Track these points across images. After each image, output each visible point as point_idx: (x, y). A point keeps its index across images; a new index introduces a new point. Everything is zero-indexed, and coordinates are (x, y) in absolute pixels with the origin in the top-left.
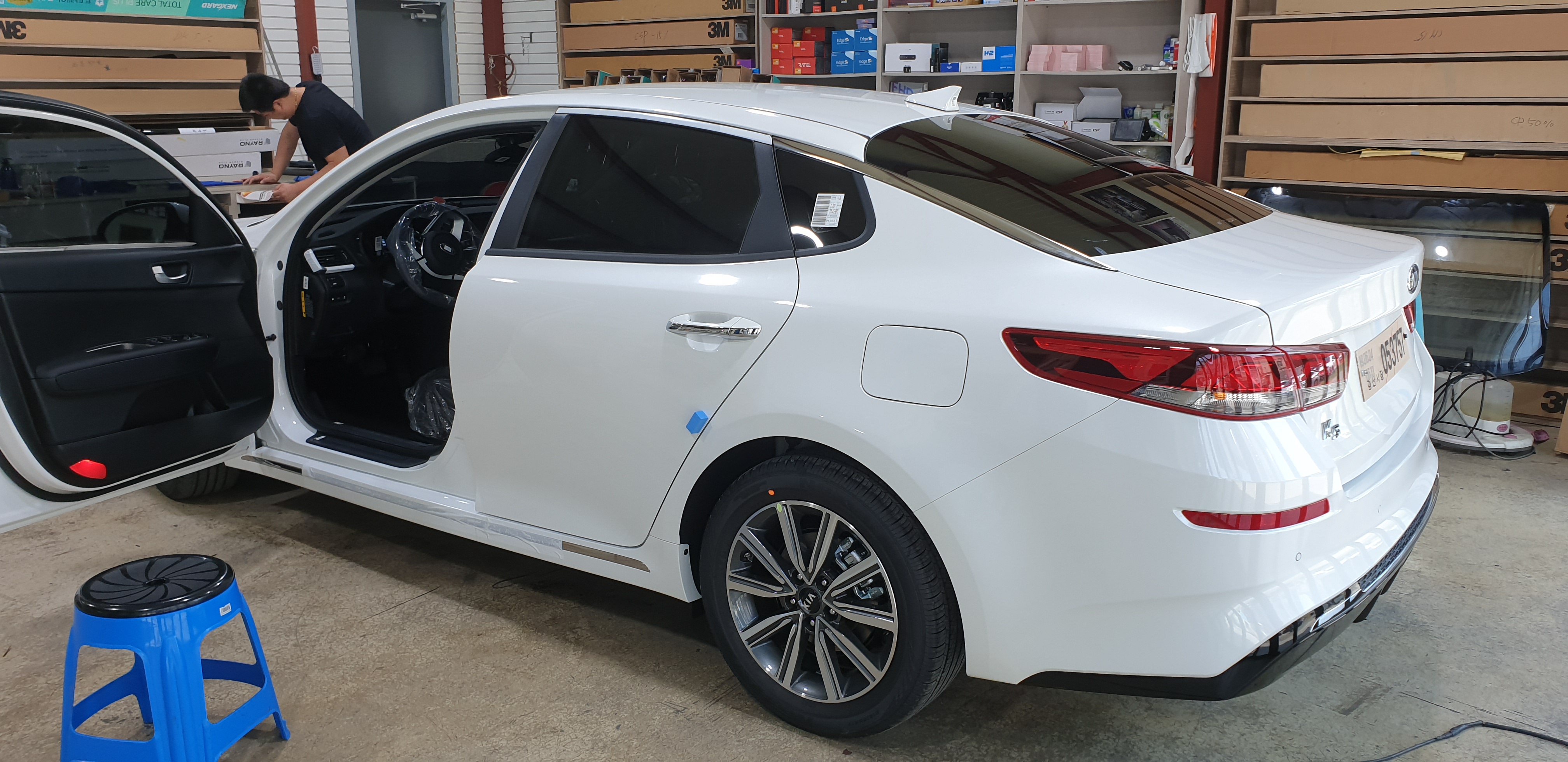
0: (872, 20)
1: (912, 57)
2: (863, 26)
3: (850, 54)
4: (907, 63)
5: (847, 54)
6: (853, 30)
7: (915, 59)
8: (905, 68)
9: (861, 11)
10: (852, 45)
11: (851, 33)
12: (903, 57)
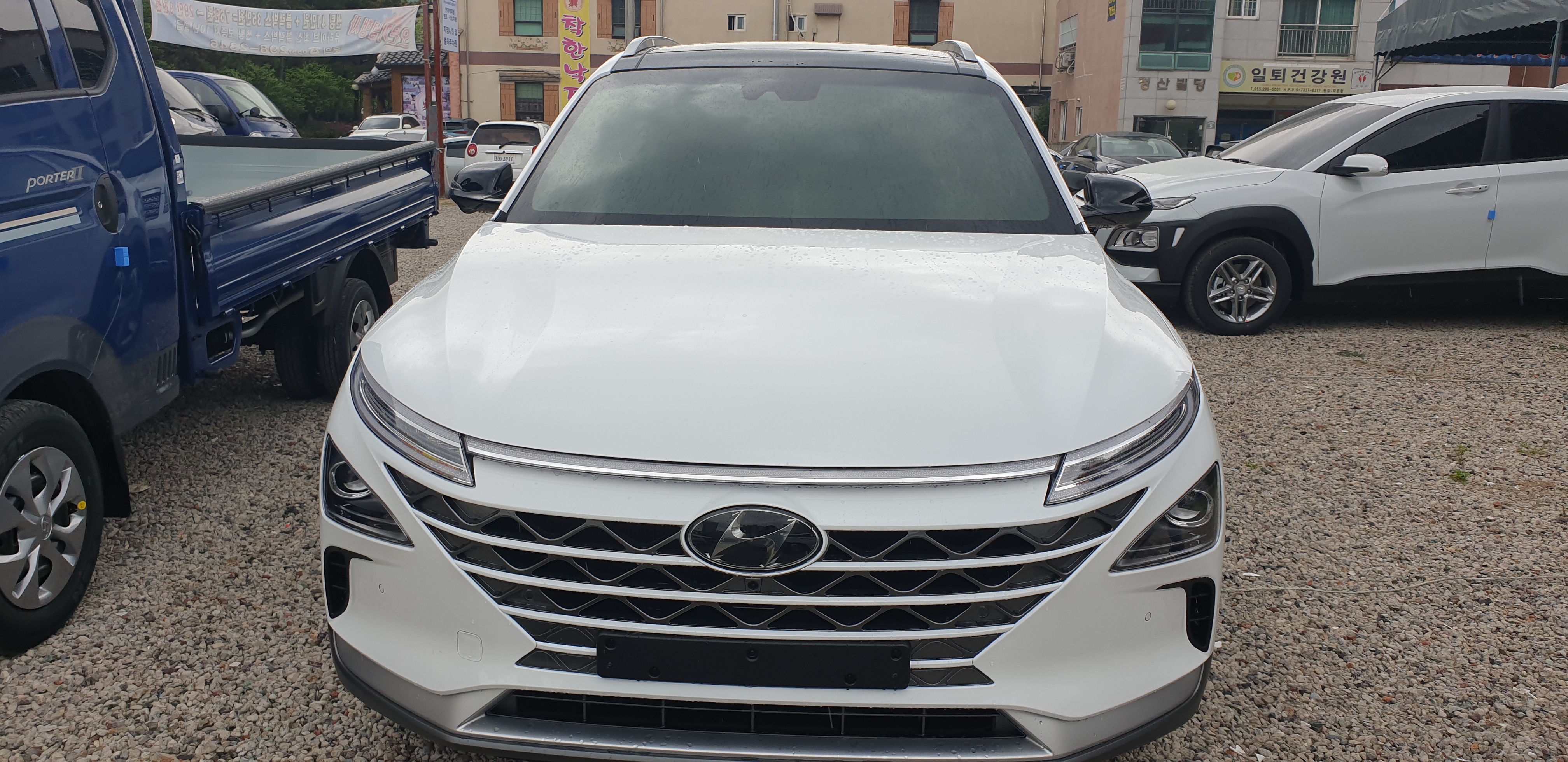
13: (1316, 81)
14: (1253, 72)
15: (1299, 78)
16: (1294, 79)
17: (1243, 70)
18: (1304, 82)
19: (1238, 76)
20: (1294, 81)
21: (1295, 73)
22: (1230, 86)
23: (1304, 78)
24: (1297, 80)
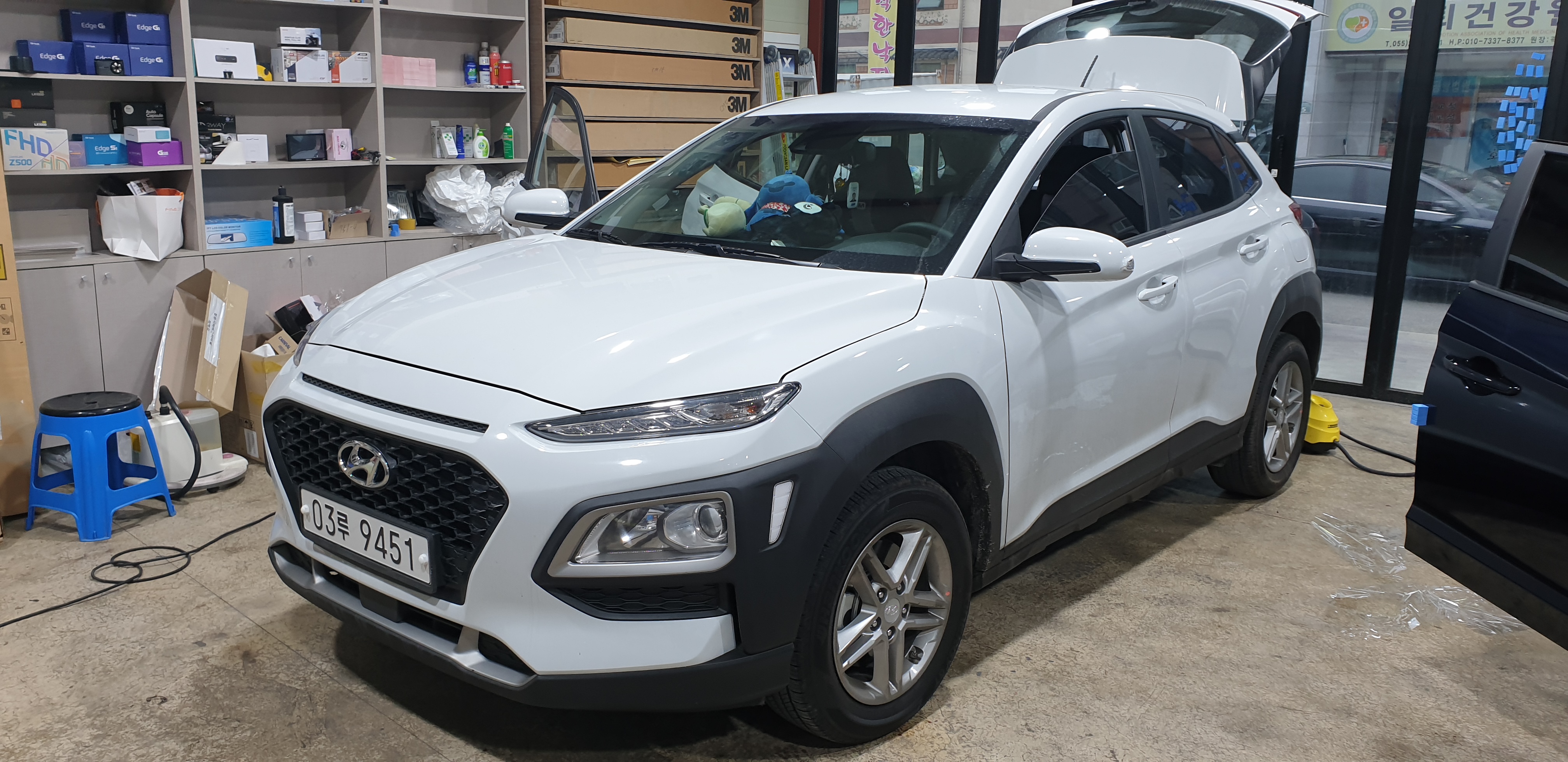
1: (232, 59)
4: (228, 66)
7: (235, 61)
8: (225, 73)
12: (221, 59)
13: (1515, 22)
14: (1391, 14)
15: (1481, 19)
16: (1471, 23)
17: (1373, 12)
18: (1491, 26)
19: (1364, 23)
20: (1471, 25)
21: (1474, 10)
22: (1349, 40)
23: (1491, 18)
24: (1475, 23)
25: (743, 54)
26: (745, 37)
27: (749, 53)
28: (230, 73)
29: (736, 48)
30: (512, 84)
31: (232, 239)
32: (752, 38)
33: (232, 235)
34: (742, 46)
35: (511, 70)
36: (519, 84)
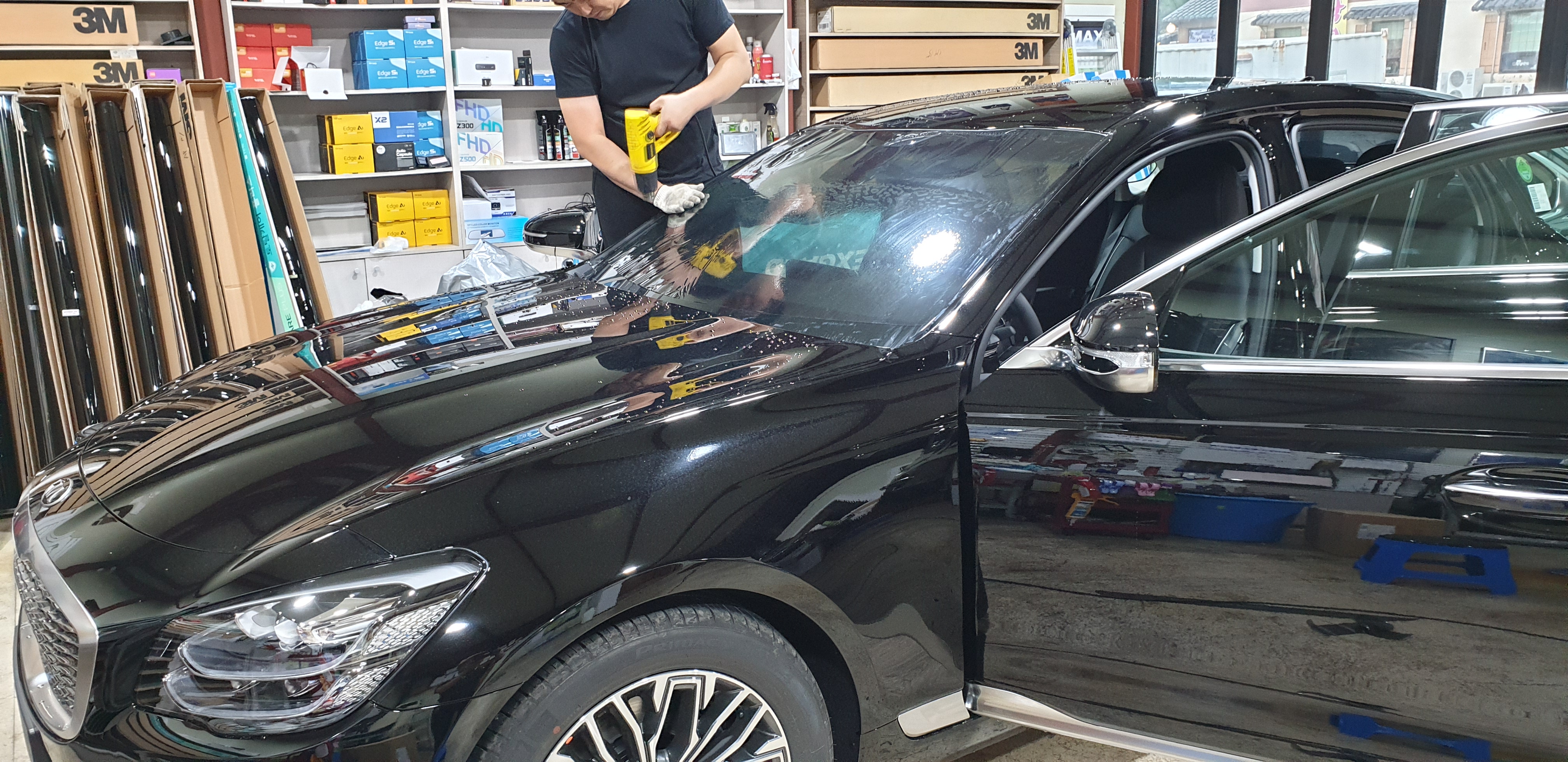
0: (432, 19)
1: (491, 67)
2: (418, 25)
3: (400, 63)
4: (487, 74)
5: (393, 61)
6: (401, 31)
7: (494, 69)
8: (483, 80)
9: (409, 5)
10: (404, 50)
11: (398, 33)
12: (480, 67)
25: (1041, 30)
26: (1043, 12)
27: (1048, 28)
28: (489, 81)
29: (1032, 24)
30: (771, 78)
31: (491, 235)
32: (1053, 13)
33: (491, 231)
34: (1037, 22)
35: (772, 65)
36: (779, 77)
